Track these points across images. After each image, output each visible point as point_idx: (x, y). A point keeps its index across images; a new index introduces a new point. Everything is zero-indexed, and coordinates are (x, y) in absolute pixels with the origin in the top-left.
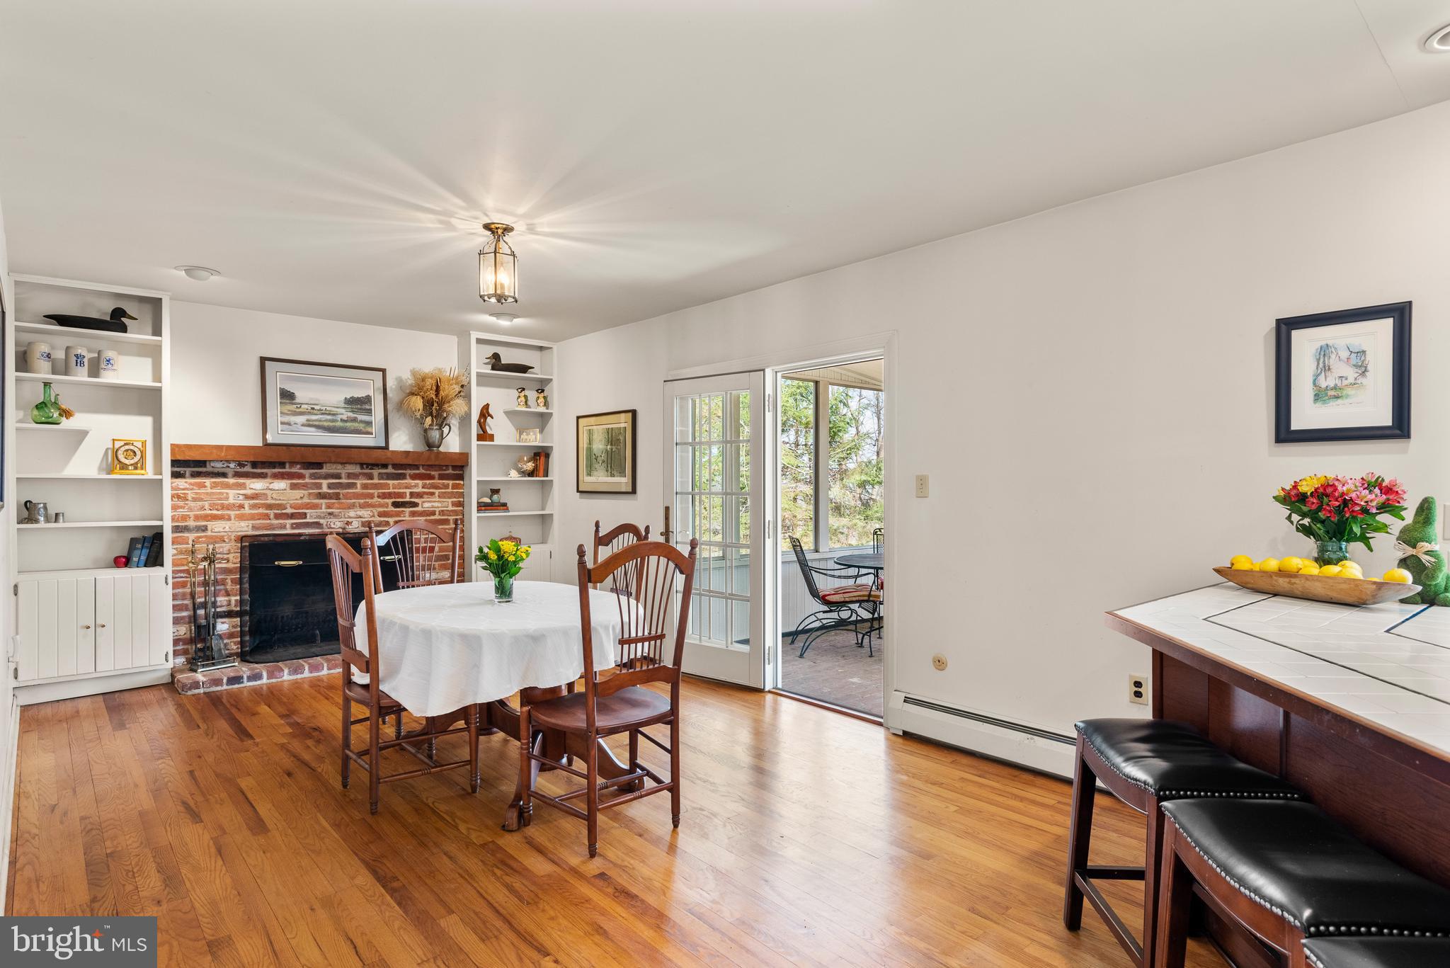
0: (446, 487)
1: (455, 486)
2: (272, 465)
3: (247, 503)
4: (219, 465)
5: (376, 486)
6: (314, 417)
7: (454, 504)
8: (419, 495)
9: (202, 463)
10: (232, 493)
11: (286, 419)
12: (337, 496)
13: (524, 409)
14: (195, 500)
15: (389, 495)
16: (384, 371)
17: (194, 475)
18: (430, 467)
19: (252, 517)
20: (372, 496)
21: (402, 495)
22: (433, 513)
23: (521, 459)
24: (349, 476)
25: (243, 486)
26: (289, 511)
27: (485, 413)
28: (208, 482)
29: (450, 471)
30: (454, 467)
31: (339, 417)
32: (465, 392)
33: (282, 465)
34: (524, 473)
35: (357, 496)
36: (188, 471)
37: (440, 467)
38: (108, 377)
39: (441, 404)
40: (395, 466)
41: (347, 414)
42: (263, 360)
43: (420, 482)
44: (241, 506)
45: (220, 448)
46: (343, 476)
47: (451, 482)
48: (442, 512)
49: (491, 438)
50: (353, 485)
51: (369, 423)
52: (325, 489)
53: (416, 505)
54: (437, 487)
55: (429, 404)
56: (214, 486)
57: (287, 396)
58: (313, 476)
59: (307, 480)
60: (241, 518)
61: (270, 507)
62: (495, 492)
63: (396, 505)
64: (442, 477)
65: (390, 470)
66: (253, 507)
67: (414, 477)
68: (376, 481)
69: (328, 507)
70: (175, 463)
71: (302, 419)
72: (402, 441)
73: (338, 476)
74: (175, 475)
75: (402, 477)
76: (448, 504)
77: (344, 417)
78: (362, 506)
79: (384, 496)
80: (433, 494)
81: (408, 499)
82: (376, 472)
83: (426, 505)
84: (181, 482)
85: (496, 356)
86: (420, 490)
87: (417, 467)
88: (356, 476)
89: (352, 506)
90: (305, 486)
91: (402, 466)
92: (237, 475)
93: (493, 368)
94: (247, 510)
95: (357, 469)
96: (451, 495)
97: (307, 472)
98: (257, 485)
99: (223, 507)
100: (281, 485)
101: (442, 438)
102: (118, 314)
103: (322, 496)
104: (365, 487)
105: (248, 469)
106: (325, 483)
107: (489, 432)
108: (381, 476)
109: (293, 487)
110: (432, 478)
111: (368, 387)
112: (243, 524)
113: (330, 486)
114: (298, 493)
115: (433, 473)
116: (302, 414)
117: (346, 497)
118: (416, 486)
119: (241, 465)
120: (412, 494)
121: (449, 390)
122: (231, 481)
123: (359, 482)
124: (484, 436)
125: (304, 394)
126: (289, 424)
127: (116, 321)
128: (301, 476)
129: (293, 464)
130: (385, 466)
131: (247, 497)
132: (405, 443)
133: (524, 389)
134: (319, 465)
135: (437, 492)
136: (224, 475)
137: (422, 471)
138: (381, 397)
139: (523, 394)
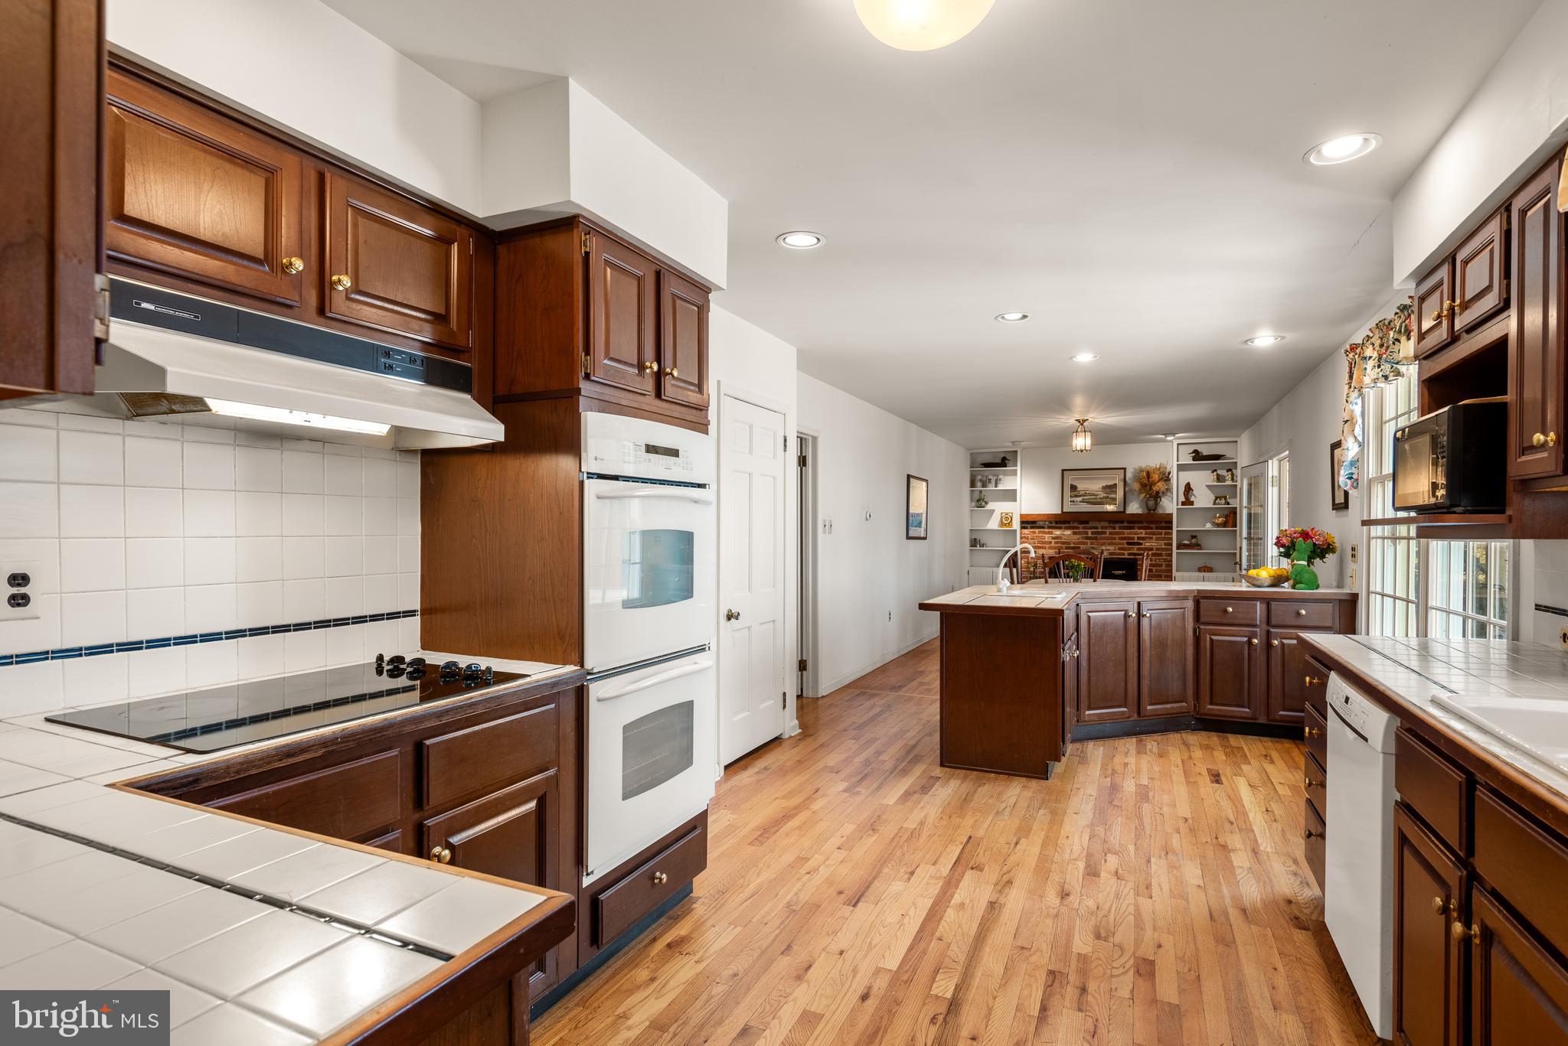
0: (1161, 534)
1: (1166, 534)
2: (1064, 522)
3: (1053, 541)
4: (1041, 523)
5: (1117, 533)
6: (1086, 498)
7: (1166, 544)
8: (1143, 539)
9: (1035, 522)
10: (1047, 536)
11: (1073, 499)
12: (1096, 538)
13: (1215, 484)
14: (1031, 539)
15: (1125, 539)
16: (1125, 469)
17: (1031, 528)
18: (1151, 522)
19: (1055, 548)
20: (1115, 539)
21: (1133, 538)
22: (1152, 549)
23: (1215, 517)
24: (1102, 528)
25: (1051, 533)
26: (1072, 545)
27: (1188, 488)
28: (1037, 531)
29: (1163, 525)
30: (1166, 522)
31: (1099, 497)
32: (1166, 478)
33: (1069, 522)
34: (1218, 525)
35: (1107, 538)
36: (1029, 526)
37: (1156, 522)
38: (1001, 487)
39: (1151, 487)
40: (1128, 522)
41: (1102, 495)
42: (1063, 471)
43: (1144, 531)
44: (1051, 543)
45: (1040, 515)
46: (1100, 527)
47: (1163, 531)
48: (1157, 549)
49: (1192, 503)
50: (1105, 533)
51: (1115, 499)
52: (1090, 535)
53: (1141, 544)
54: (1154, 534)
55: (1143, 486)
56: (1040, 532)
57: (1073, 488)
58: (1084, 528)
59: (1081, 530)
60: (1051, 548)
61: (1063, 543)
62: (1194, 537)
63: (1128, 544)
64: (1157, 528)
65: (1125, 524)
66: (1056, 543)
67: (1140, 528)
68: (1117, 530)
69: (1091, 544)
70: (1022, 522)
71: (1080, 499)
72: (1134, 508)
73: (1097, 528)
74: (1023, 528)
75: (1133, 528)
76: (1162, 544)
77: (1101, 496)
78: (1109, 544)
79: (1121, 539)
80: (1152, 538)
81: (1136, 541)
82: (1117, 525)
83: (1147, 544)
84: (1026, 531)
85: (1196, 451)
86: (1144, 535)
87: (1141, 522)
88: (1106, 528)
89: (1104, 544)
90: (1079, 533)
91: (1134, 521)
92: (1049, 527)
93: (1194, 460)
94: (1053, 544)
95: (1106, 524)
96: (1164, 539)
97: (1081, 526)
98: (1057, 532)
99: (1043, 543)
100: (1068, 532)
101: (1157, 504)
102: (1004, 459)
103: (1088, 538)
104: (1111, 533)
105: (1054, 525)
106: (1090, 531)
107: (1192, 499)
108: (1120, 528)
109: (1074, 533)
110: (1152, 528)
111: (1116, 479)
112: (1051, 551)
113: (1092, 533)
114: (1077, 536)
115: (1152, 526)
116: (1080, 496)
117: (1101, 539)
118: (1141, 533)
119: (1051, 523)
120: (1139, 538)
121: (1156, 477)
122: (1047, 530)
123: (1108, 531)
124: (1188, 502)
125: (1082, 486)
126: (1073, 502)
127: (1003, 463)
128: (1077, 528)
129: (1074, 522)
130: (1122, 522)
131: (1053, 538)
132: (1137, 508)
133: (1216, 470)
134: (1087, 522)
135: (1154, 537)
136: (1043, 528)
137: (1145, 524)
138: (1123, 483)
139: (1215, 473)
